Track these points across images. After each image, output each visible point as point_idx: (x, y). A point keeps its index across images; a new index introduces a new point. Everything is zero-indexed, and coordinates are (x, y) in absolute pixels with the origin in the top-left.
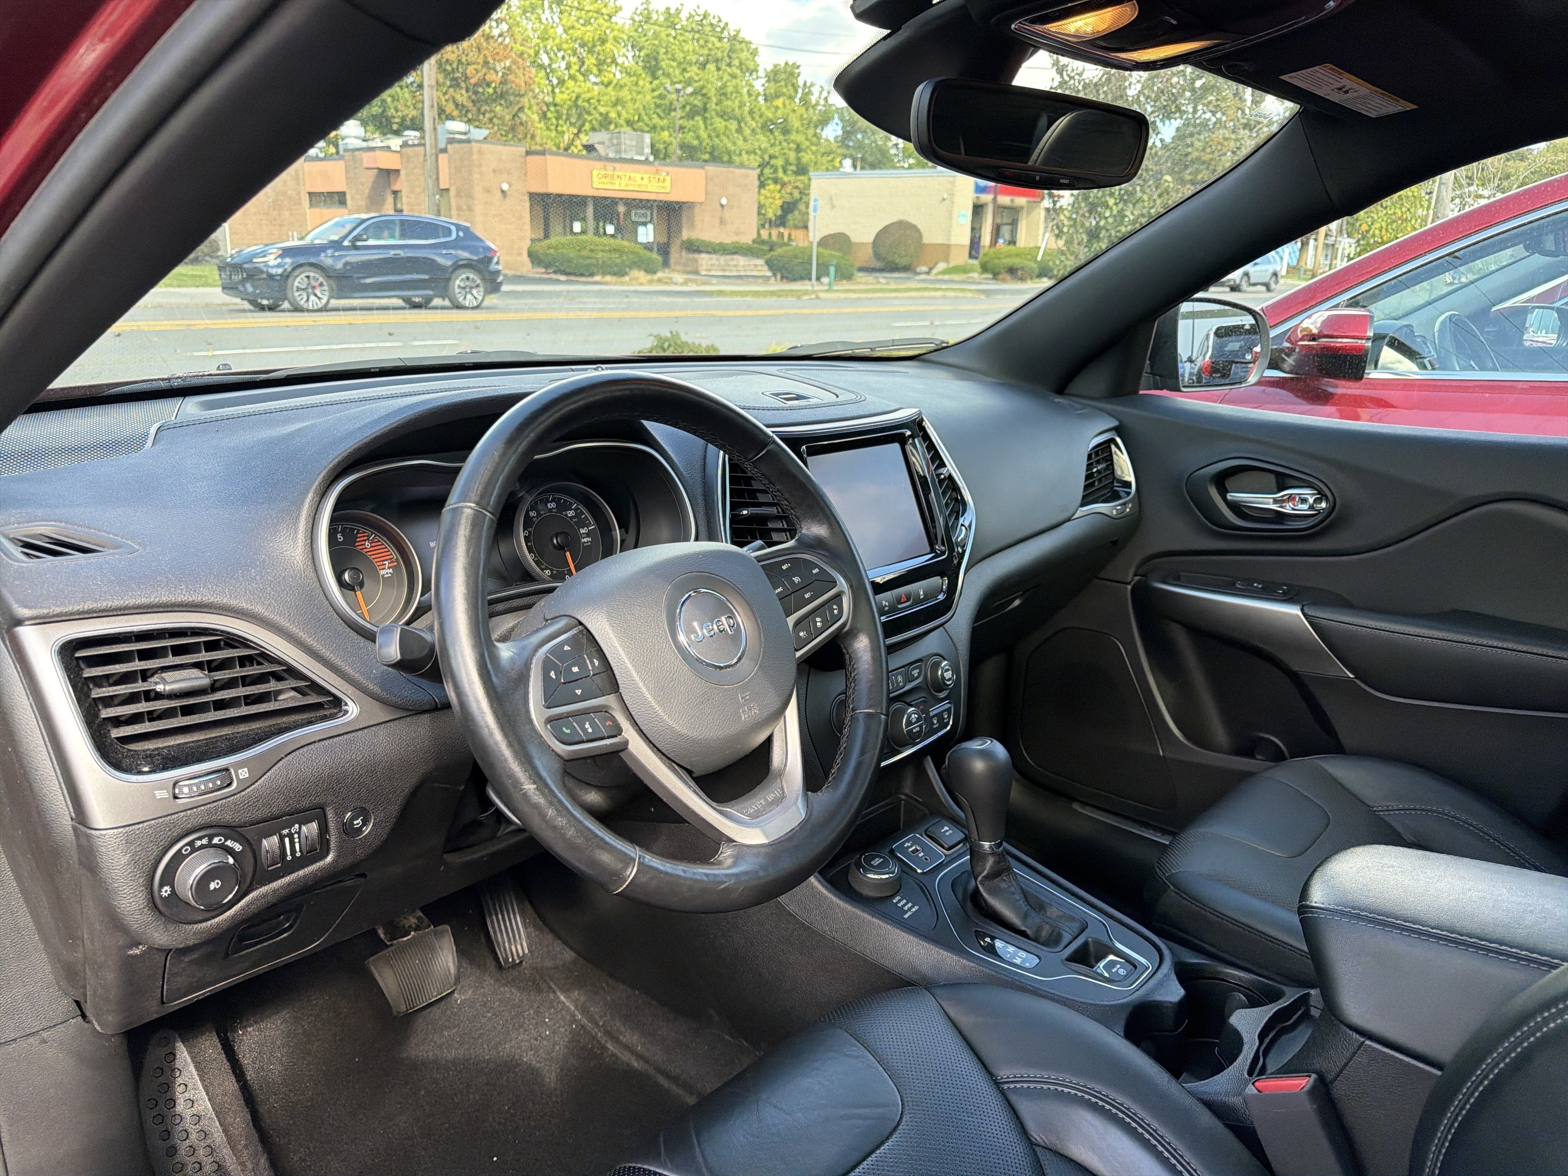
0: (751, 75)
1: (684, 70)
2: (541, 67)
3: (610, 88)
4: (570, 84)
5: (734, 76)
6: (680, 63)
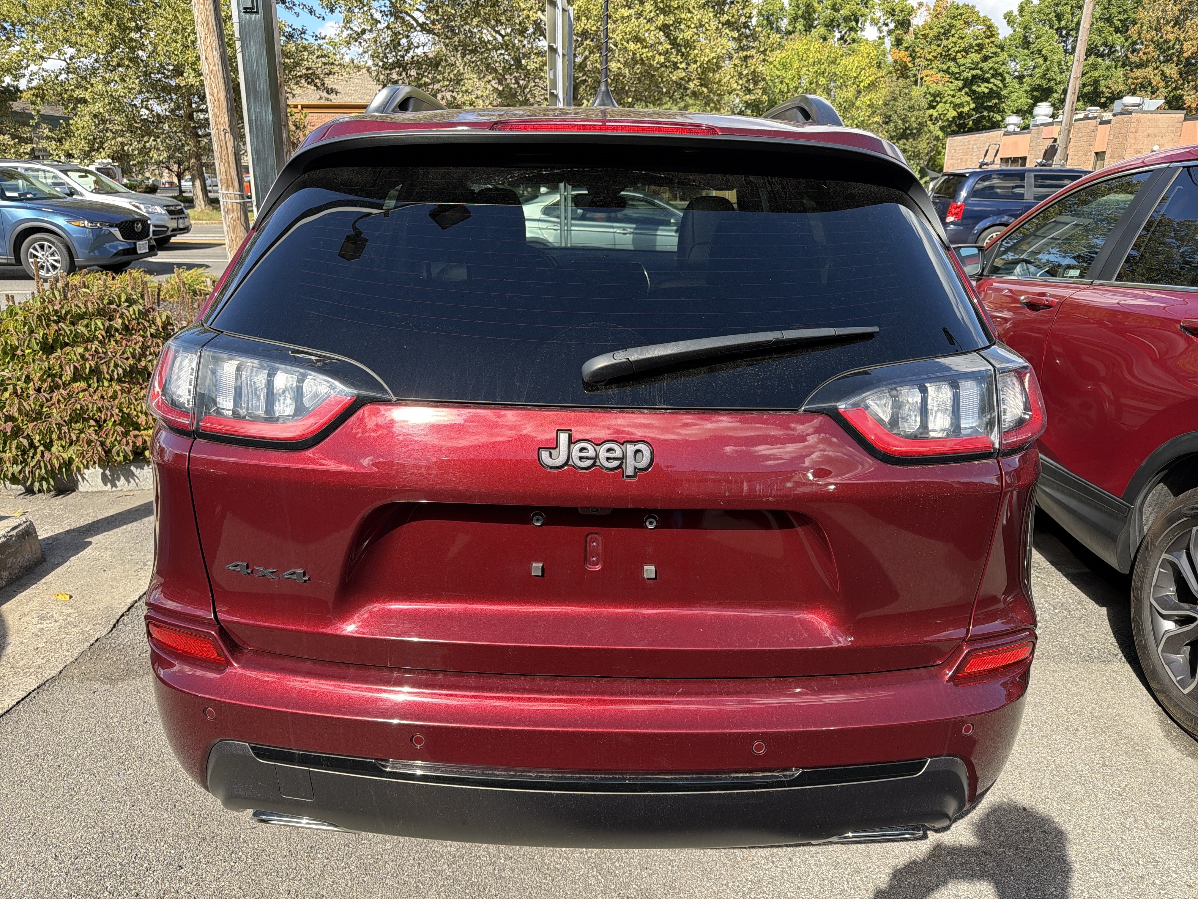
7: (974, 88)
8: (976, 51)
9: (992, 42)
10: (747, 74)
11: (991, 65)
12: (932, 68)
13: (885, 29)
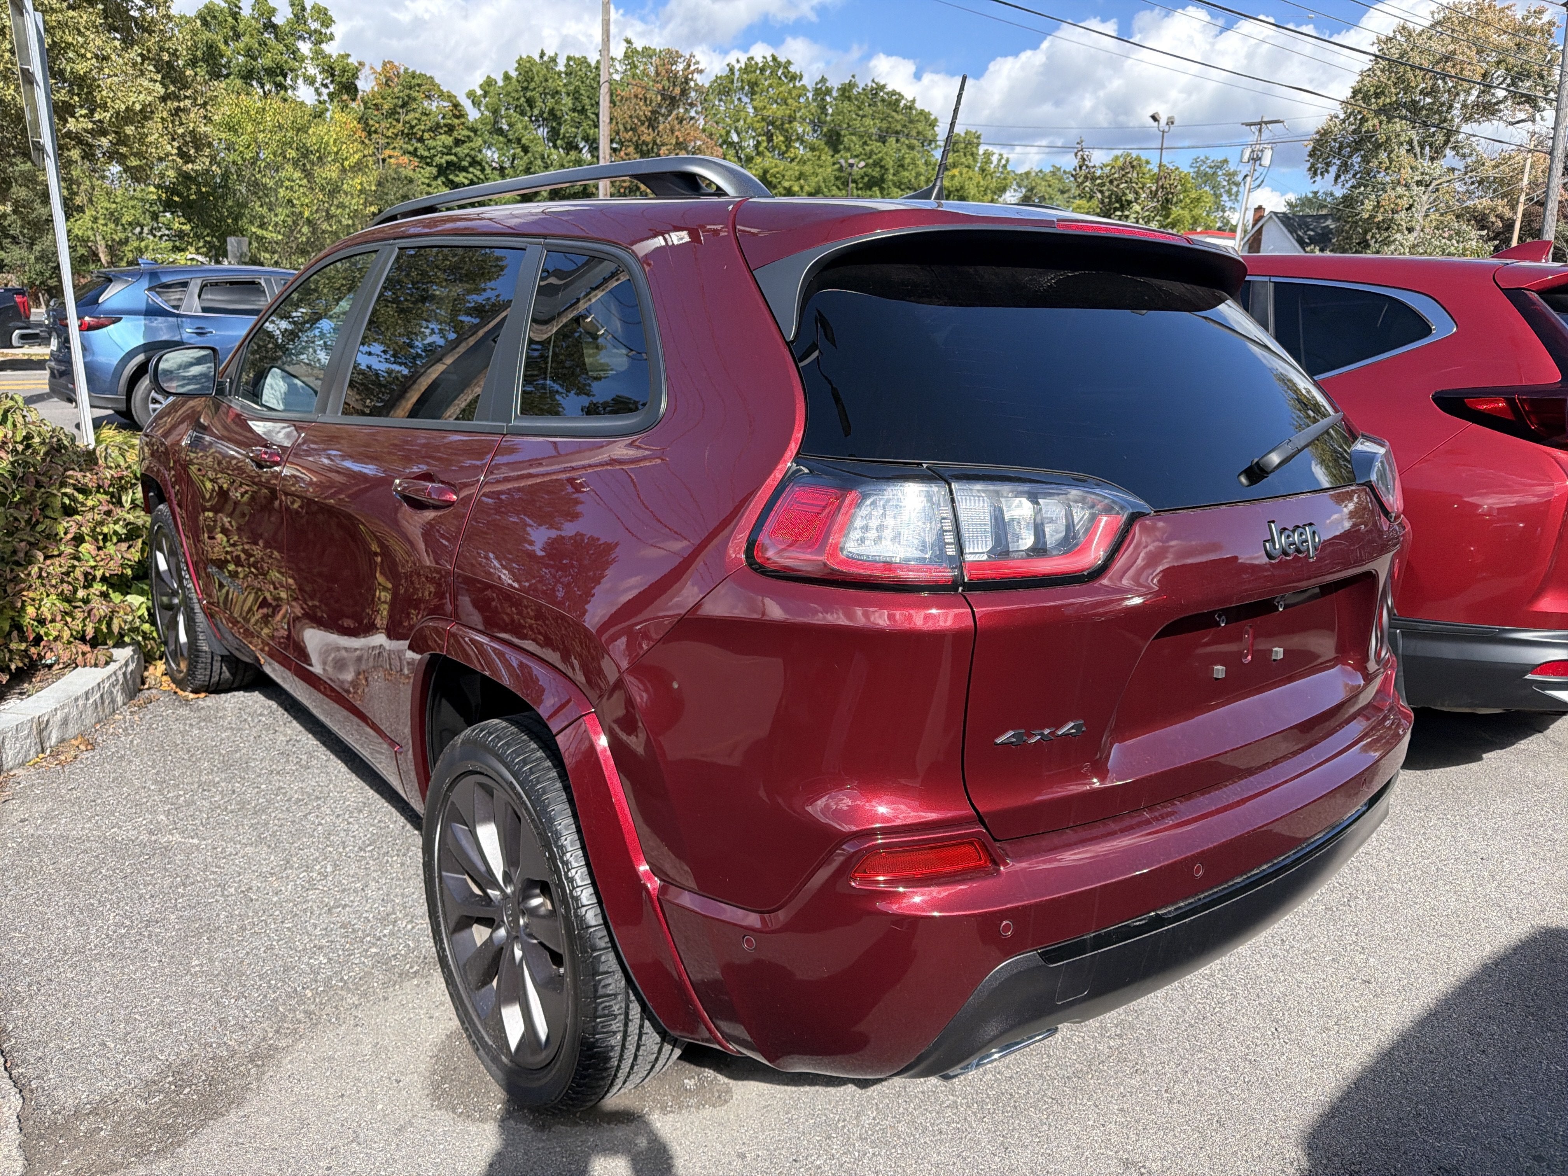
0: (929, 144)
1: (865, 143)
2: (731, 144)
3: (794, 163)
4: (758, 160)
5: (911, 147)
6: (861, 137)
7: (451, 177)
8: (445, 132)
9: (463, 124)
10: (183, 135)
11: (466, 151)
12: (394, 148)
13: (325, 91)
